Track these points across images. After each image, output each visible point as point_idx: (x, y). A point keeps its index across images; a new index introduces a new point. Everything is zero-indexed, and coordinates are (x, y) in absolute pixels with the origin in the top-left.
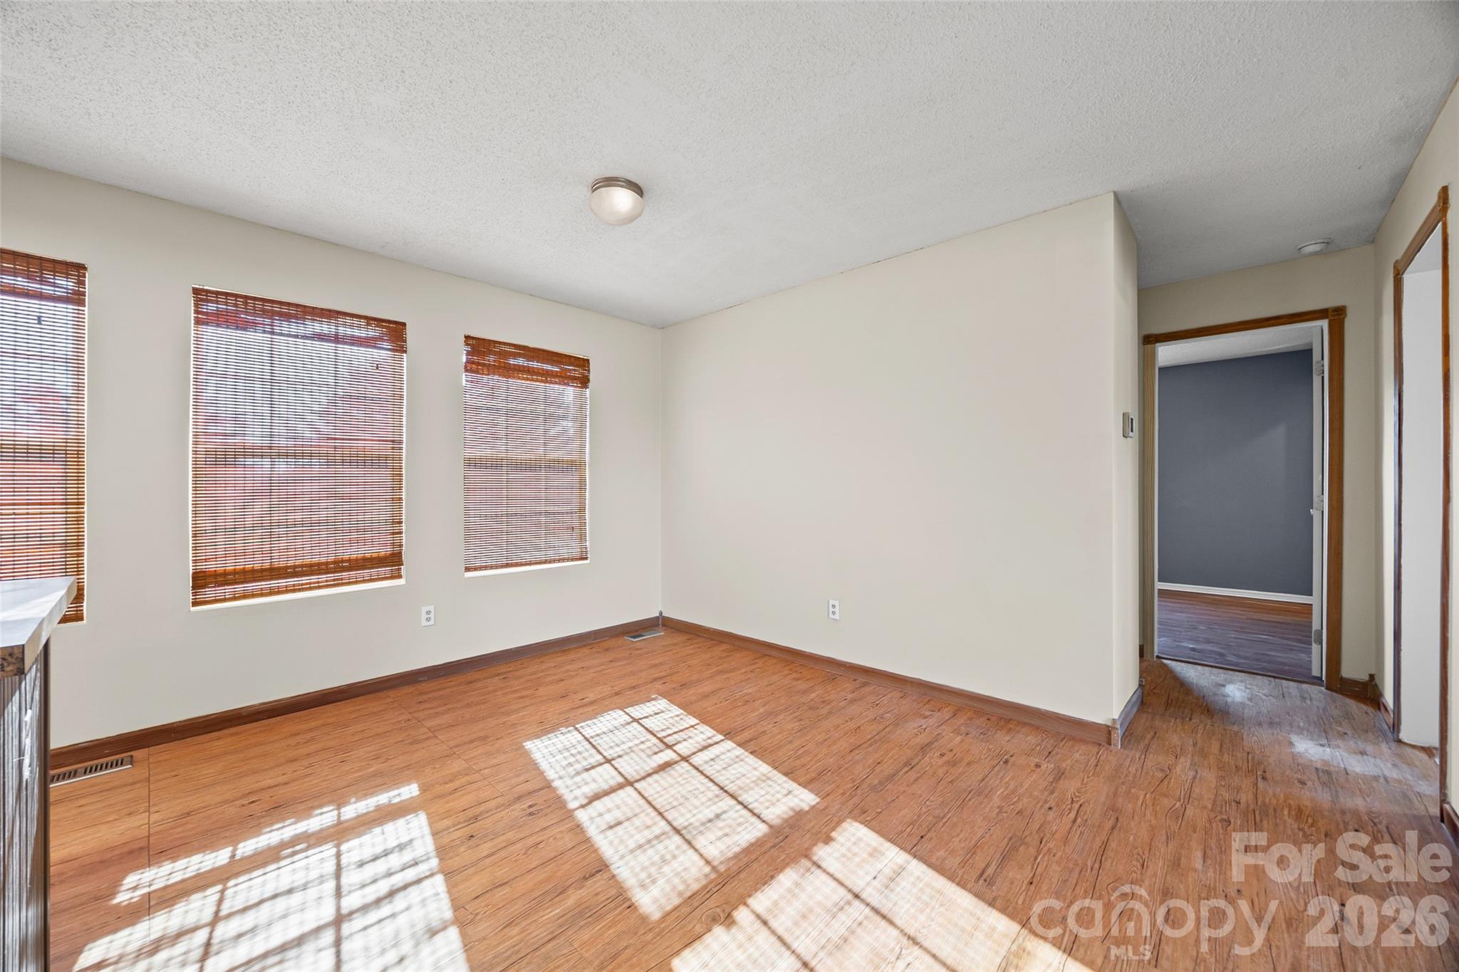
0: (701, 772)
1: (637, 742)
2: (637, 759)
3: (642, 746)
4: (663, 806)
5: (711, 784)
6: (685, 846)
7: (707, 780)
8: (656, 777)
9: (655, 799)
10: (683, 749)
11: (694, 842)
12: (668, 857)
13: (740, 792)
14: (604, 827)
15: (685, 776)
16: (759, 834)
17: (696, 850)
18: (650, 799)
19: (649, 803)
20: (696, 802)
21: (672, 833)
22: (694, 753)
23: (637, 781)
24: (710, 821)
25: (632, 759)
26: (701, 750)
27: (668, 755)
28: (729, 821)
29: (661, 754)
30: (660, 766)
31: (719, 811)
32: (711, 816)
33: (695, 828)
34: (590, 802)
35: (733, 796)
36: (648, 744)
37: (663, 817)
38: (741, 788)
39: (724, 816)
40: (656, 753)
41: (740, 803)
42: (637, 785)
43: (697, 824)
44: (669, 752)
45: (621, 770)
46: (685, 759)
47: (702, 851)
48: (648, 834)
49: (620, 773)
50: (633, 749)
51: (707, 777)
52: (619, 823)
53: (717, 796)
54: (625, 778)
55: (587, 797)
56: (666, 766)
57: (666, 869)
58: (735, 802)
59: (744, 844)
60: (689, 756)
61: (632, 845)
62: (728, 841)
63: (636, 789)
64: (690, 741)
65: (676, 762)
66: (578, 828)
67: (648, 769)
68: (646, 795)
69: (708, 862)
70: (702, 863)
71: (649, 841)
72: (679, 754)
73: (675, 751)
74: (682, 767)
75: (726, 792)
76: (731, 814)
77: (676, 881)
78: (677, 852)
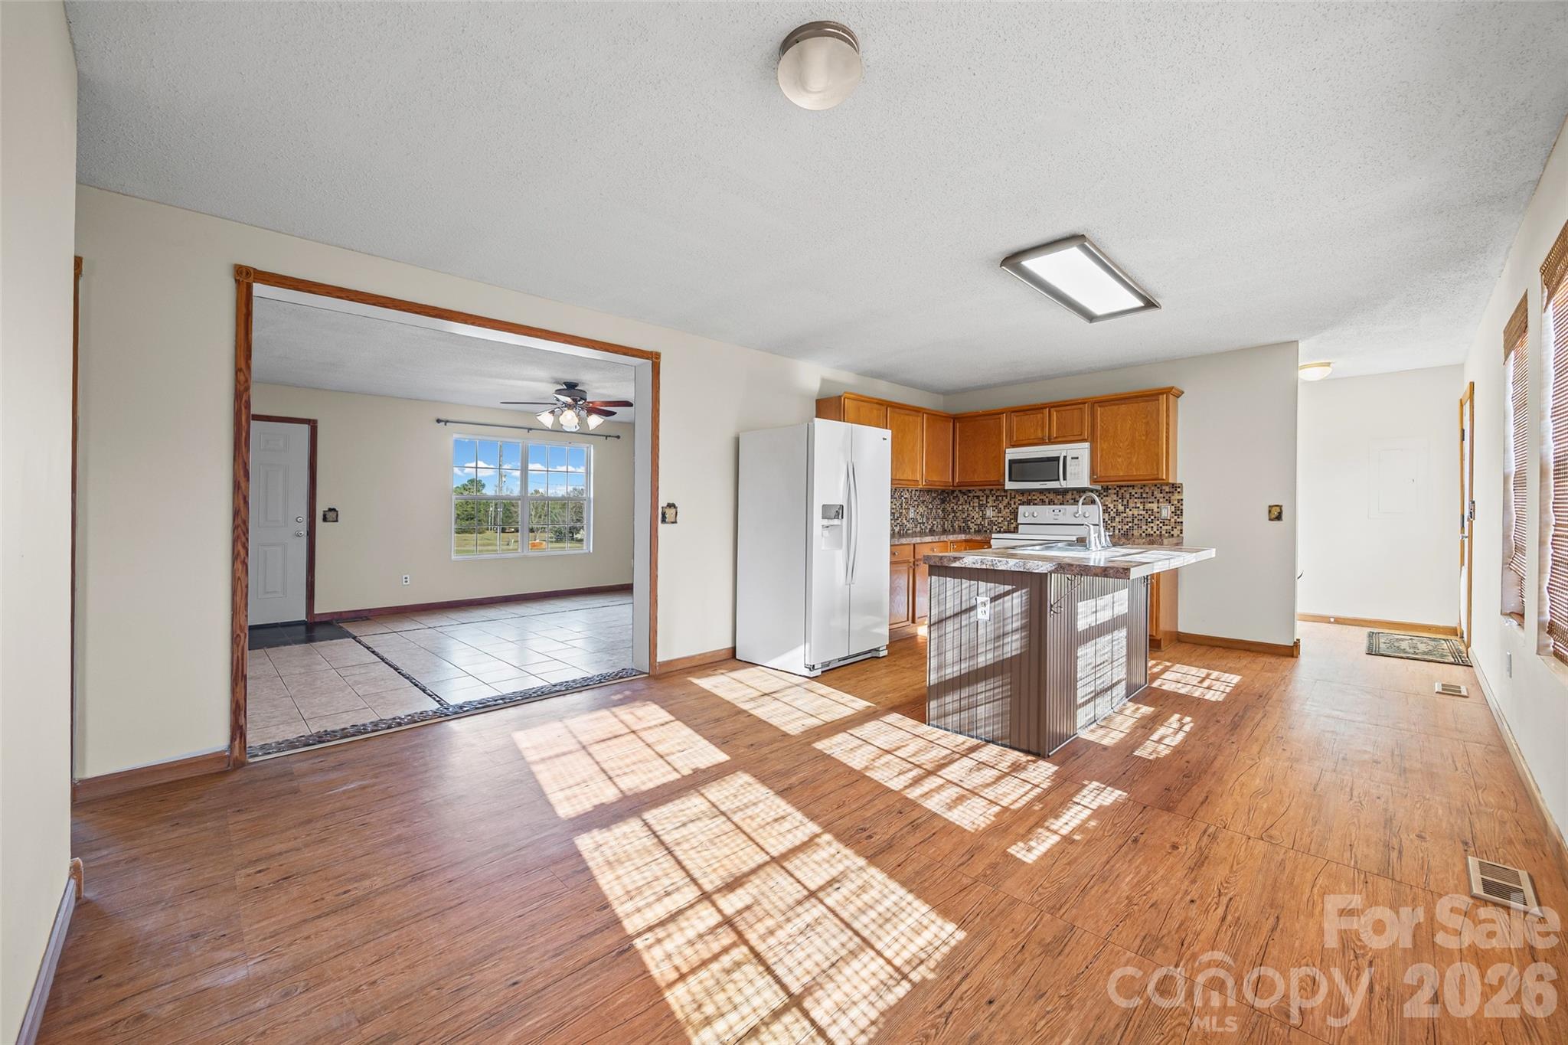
0: (689, 874)
1: (781, 935)
2: (774, 898)
3: (770, 923)
4: (736, 834)
5: (681, 857)
6: (717, 804)
7: (685, 863)
8: (745, 869)
9: (744, 842)
10: (707, 917)
11: (710, 806)
12: (731, 798)
13: (652, 848)
14: (789, 818)
15: (709, 870)
16: (654, 812)
17: (710, 801)
18: (750, 843)
19: (751, 839)
20: (702, 838)
21: (728, 813)
22: (691, 906)
23: (766, 864)
24: (692, 821)
25: (781, 899)
26: (680, 912)
27: (731, 903)
28: (675, 820)
29: (740, 905)
30: (741, 885)
31: (682, 829)
32: (690, 825)
33: (707, 816)
34: (811, 839)
35: (662, 843)
36: (761, 928)
37: (736, 825)
38: (649, 852)
39: (679, 824)
40: (748, 908)
41: (658, 837)
42: (767, 858)
43: (705, 819)
44: (729, 911)
45: (791, 880)
46: (706, 896)
47: (705, 801)
48: (749, 812)
49: (792, 875)
50: (783, 918)
51: (683, 868)
52: (776, 820)
53: (678, 844)
54: (783, 867)
55: (818, 845)
56: (733, 885)
57: (733, 791)
58: (662, 838)
59: (670, 805)
60: (699, 901)
61: (761, 805)
62: (683, 807)
63: (767, 853)
64: (691, 934)
65: (719, 890)
66: (813, 818)
67: (756, 880)
68: (755, 846)
69: (702, 795)
70: (706, 795)
71: (747, 807)
72: (714, 904)
73: (720, 911)
74: (711, 882)
75: (667, 849)
76: (670, 827)
77: (726, 786)
78: (725, 800)
